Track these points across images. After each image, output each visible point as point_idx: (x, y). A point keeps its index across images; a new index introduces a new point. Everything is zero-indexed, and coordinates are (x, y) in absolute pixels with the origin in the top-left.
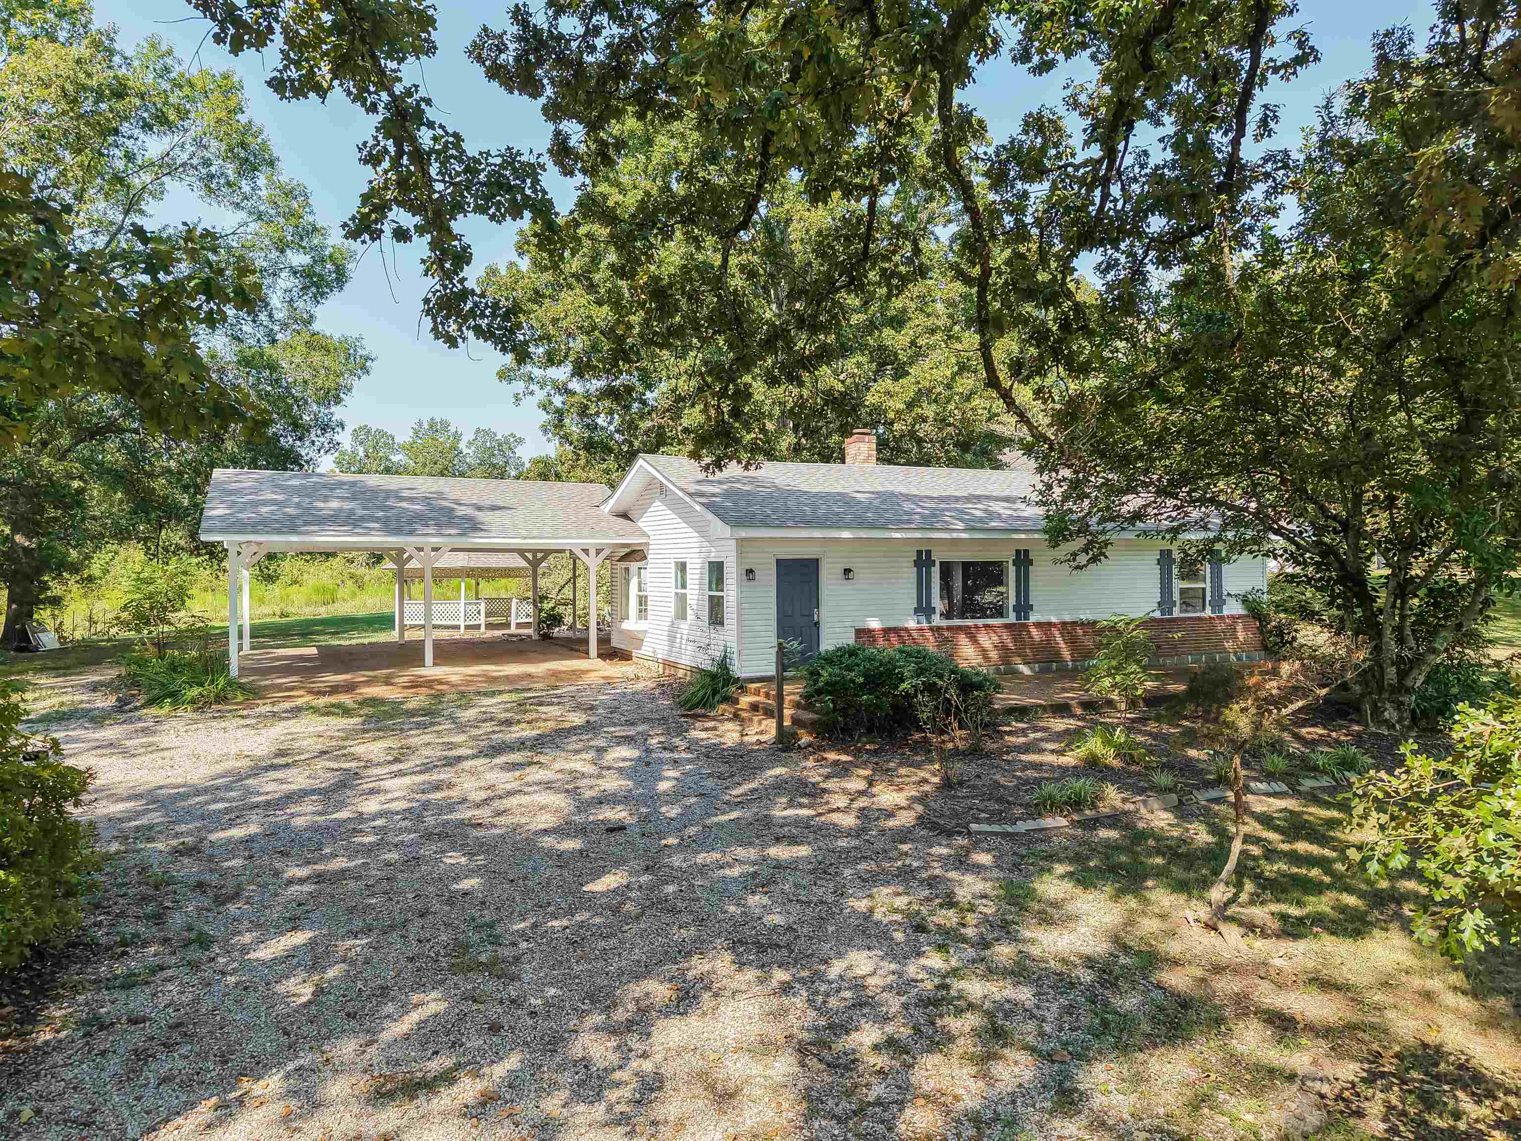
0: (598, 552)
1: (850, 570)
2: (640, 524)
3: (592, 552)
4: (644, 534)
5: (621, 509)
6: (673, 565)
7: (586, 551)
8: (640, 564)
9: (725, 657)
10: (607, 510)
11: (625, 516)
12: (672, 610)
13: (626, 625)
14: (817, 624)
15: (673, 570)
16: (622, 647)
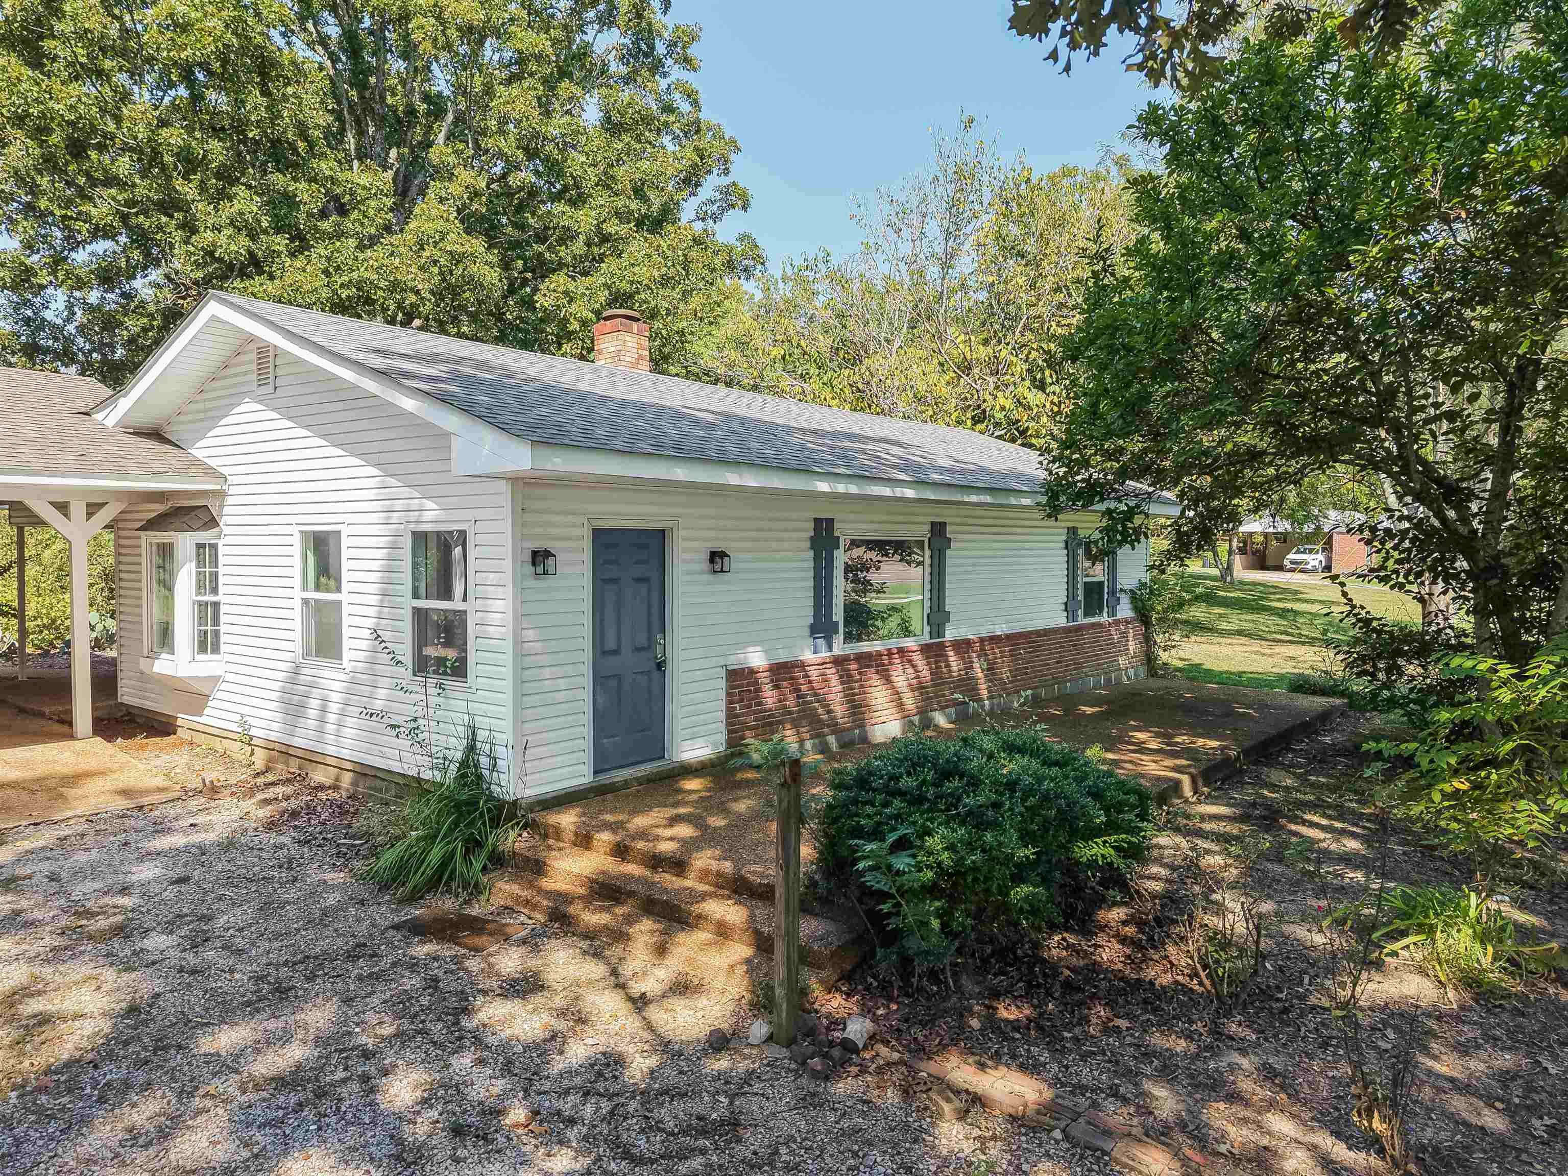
0: (92, 509)
1: (723, 555)
2: (199, 451)
3: (78, 510)
4: (211, 472)
5: (145, 419)
6: (297, 540)
7: (63, 508)
8: (204, 536)
9: (471, 748)
10: (110, 422)
11: (156, 435)
12: (297, 636)
13: (163, 666)
14: (660, 666)
15: (297, 551)
16: (149, 705)
